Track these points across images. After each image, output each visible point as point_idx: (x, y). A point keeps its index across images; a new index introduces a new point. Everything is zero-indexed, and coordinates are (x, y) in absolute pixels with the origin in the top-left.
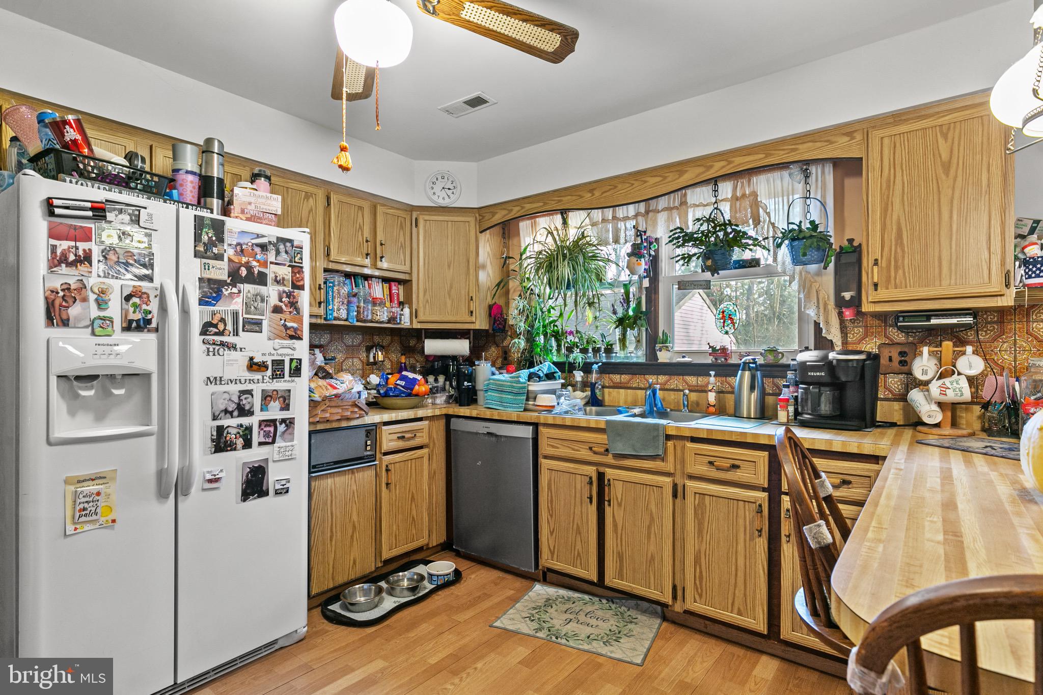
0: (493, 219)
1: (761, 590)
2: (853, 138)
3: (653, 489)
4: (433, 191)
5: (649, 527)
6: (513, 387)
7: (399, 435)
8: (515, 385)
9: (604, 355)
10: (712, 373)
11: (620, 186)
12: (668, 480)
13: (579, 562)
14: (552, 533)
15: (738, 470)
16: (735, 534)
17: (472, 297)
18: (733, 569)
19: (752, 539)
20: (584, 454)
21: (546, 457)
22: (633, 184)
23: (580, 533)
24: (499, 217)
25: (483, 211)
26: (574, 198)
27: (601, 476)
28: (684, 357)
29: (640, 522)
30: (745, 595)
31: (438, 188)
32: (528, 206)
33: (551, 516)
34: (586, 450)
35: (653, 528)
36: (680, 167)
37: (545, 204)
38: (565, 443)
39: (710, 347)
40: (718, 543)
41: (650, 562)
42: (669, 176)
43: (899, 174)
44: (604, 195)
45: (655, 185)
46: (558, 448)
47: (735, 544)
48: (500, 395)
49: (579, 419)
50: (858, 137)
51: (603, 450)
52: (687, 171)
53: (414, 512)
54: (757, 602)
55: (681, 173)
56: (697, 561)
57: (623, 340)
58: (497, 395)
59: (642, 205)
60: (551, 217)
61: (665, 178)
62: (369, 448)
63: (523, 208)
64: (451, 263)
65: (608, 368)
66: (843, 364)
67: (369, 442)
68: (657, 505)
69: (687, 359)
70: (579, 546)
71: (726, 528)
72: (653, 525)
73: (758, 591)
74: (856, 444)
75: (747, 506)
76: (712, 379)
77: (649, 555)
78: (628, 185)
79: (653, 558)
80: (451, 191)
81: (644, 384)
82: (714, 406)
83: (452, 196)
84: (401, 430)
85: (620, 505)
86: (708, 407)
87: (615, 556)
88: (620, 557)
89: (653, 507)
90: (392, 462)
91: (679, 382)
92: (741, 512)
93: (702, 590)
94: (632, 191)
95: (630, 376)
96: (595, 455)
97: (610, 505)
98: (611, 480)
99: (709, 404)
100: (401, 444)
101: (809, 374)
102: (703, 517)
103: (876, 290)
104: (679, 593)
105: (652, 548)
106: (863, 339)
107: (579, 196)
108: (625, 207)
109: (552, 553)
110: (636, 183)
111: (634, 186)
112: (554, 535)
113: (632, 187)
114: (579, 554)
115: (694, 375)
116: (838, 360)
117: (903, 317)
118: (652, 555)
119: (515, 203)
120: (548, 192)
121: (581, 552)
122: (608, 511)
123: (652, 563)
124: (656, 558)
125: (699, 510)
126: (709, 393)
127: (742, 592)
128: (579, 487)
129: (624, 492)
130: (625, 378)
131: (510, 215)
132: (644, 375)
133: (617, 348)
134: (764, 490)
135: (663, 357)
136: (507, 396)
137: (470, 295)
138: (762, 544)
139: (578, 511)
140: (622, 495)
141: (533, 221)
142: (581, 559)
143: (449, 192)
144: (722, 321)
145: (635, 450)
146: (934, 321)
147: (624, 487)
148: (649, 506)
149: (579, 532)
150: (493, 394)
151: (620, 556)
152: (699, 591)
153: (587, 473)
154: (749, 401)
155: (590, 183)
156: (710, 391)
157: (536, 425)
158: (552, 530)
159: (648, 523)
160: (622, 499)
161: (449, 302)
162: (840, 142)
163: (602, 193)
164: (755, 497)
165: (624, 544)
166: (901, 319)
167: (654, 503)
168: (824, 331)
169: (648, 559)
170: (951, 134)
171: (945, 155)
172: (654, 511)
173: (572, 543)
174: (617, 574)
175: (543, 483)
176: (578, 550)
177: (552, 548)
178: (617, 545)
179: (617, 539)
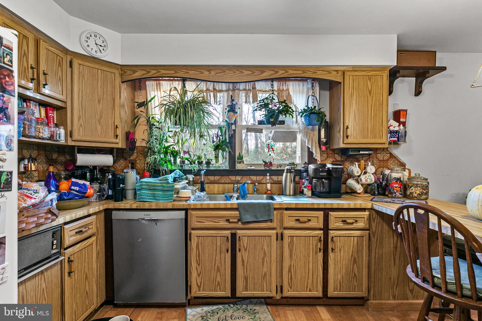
0: (134, 75)
1: (320, 277)
2: (338, 73)
3: (266, 238)
4: (87, 44)
5: (263, 259)
6: (164, 186)
7: (77, 230)
8: (165, 185)
9: (205, 165)
10: (268, 174)
11: (227, 72)
12: (274, 232)
13: (218, 287)
14: (199, 275)
15: (310, 222)
16: (308, 253)
17: (117, 126)
18: (307, 270)
19: (316, 253)
20: (223, 223)
21: (193, 229)
22: (235, 72)
23: (219, 271)
24: (138, 75)
25: (124, 68)
26: (197, 72)
27: (234, 236)
28: (251, 166)
29: (258, 257)
30: (313, 281)
31: (91, 42)
32: (163, 72)
33: (199, 265)
34: (224, 222)
35: (265, 259)
36: (262, 68)
37: (176, 72)
38: (209, 219)
39: (264, 162)
40: (300, 259)
41: (264, 277)
42: (255, 72)
43: (355, 92)
44: (218, 75)
45: (248, 75)
46: (204, 222)
47: (308, 258)
48: (153, 192)
49: (220, 204)
50: (340, 73)
51: (237, 220)
52: (265, 71)
53: (87, 288)
54: (318, 283)
55: (263, 72)
56: (290, 270)
57: (217, 157)
58: (151, 192)
59: (231, 85)
60: (171, 82)
61: (254, 73)
62: (55, 247)
63: (159, 72)
64: (100, 100)
65: (209, 173)
66: (335, 169)
67: (55, 242)
68: (268, 246)
69: (253, 168)
70: (219, 279)
71: (304, 251)
72: (265, 257)
73: (319, 278)
74: (359, 204)
75: (314, 239)
76: (268, 177)
77: (263, 273)
78: (232, 72)
79: (265, 275)
80: (103, 48)
81: (228, 181)
82: (270, 190)
83: (102, 51)
84: (78, 226)
85: (245, 250)
86: (267, 191)
87: (243, 278)
88: (245, 279)
89: (265, 248)
90: (72, 253)
91: (247, 179)
92: (311, 242)
93: (292, 285)
94: (235, 76)
95: (220, 177)
96: (230, 224)
97: (240, 251)
98: (241, 237)
99: (268, 190)
100: (79, 237)
101: (320, 174)
102: (292, 248)
103: (347, 138)
104: (279, 289)
105: (265, 269)
106: (326, 159)
107: (201, 72)
108: (220, 84)
109: (199, 287)
110: (237, 72)
111: (236, 73)
112: (201, 276)
113: (234, 74)
115: (255, 176)
116: (332, 168)
117: (351, 150)
118: (265, 273)
119: (153, 68)
120: (179, 66)
121: (220, 282)
122: (239, 255)
123: (265, 278)
124: (267, 275)
125: (291, 244)
126: (268, 184)
127: (311, 280)
128: (219, 244)
129: (248, 242)
130: (217, 178)
131: (148, 75)
132: (228, 176)
133: (214, 162)
134: (320, 229)
135: (239, 166)
136: (159, 193)
137: (116, 124)
138: (320, 255)
139: (218, 258)
140: (247, 244)
141: (158, 82)
142: (220, 286)
143: (101, 48)
144: (268, 149)
145: (257, 218)
146: (361, 152)
147: (249, 239)
148: (263, 248)
149: (218, 270)
150: (146, 192)
151: (246, 278)
152: (290, 285)
153: (225, 235)
154: (290, 187)
155: (209, 66)
156: (268, 183)
157: (186, 210)
158: (199, 273)
159: (262, 257)
160: (247, 246)
161: (99, 128)
162: (333, 74)
163: (216, 74)
164: (318, 234)
165: (248, 271)
166: (350, 151)
167: (266, 245)
168: (314, 155)
169: (263, 276)
170: (371, 80)
171: (370, 88)
172: (266, 249)
173: (214, 278)
174: (244, 289)
175: (193, 245)
176: (218, 281)
177: (199, 284)
178: (244, 273)
179: (244, 269)
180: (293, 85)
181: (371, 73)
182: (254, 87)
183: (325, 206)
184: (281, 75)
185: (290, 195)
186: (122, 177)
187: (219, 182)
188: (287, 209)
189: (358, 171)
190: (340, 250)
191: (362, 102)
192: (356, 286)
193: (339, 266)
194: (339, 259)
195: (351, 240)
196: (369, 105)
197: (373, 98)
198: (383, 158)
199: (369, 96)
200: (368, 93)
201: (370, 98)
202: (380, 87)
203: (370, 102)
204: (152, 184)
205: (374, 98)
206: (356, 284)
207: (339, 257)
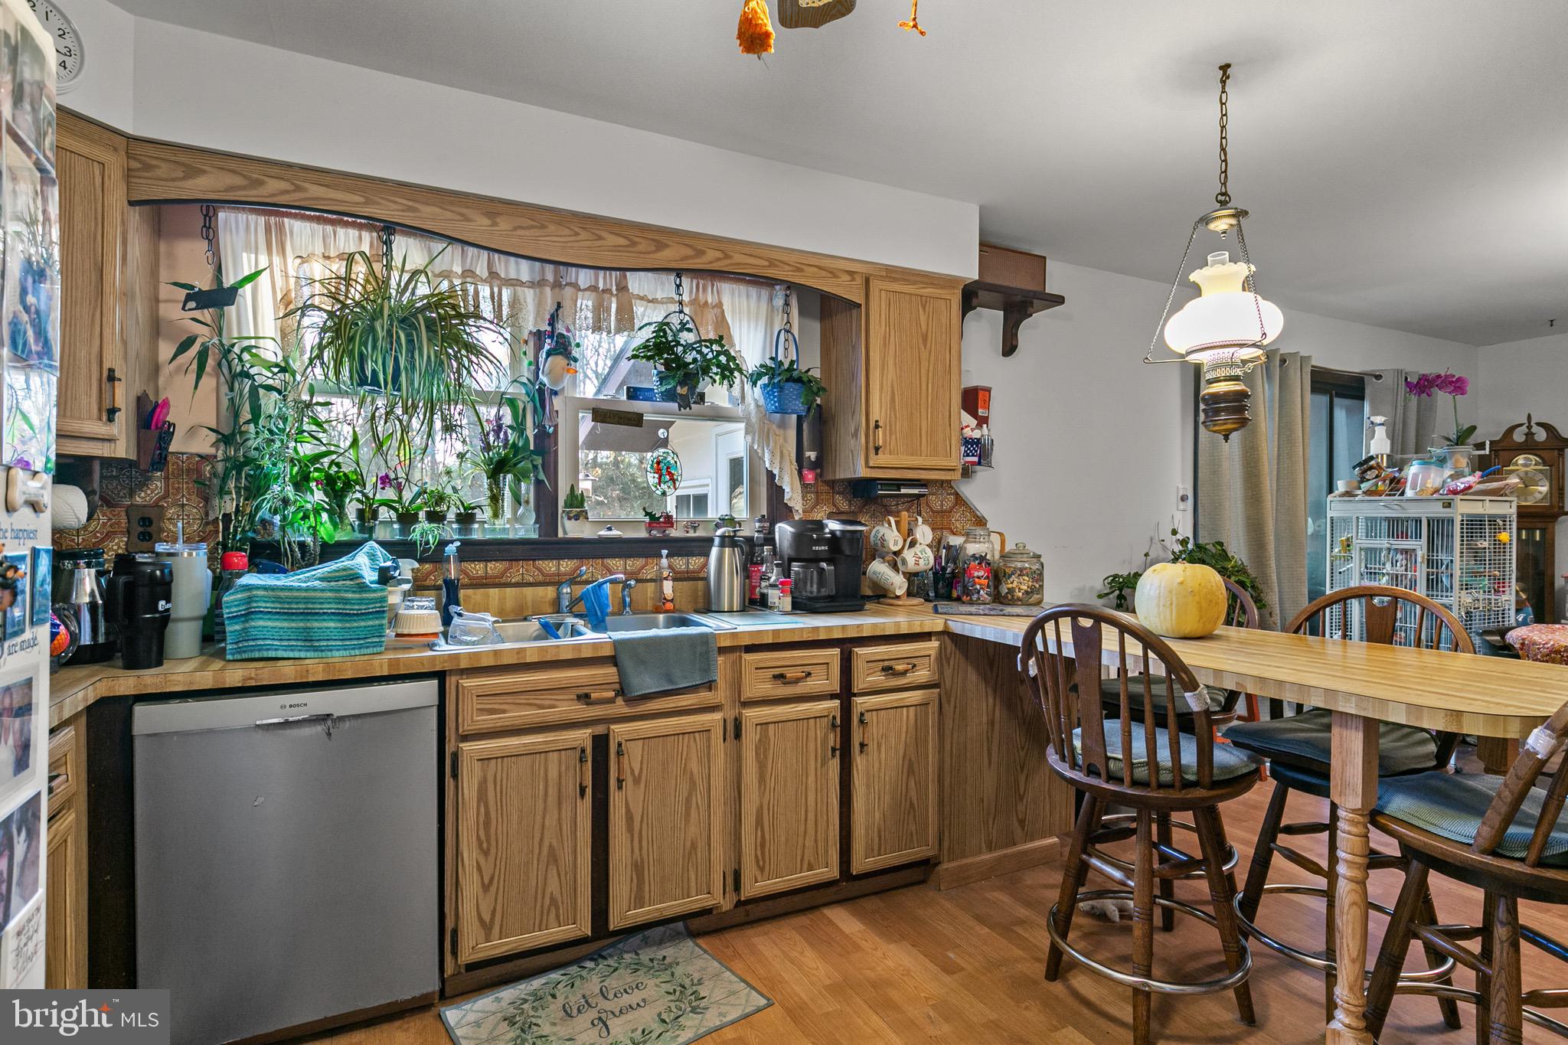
1: (834, 825)
2: (853, 280)
3: (695, 738)
5: (688, 800)
6: (346, 601)
8: (350, 595)
9: (455, 526)
10: (665, 552)
11: (552, 228)
12: (717, 716)
13: (553, 915)
14: (486, 888)
15: (808, 679)
16: (804, 765)
17: (111, 371)
18: (803, 812)
19: (824, 763)
20: (567, 708)
21: (465, 738)
22: (577, 234)
23: (556, 861)
24: (204, 185)
25: (139, 150)
26: (449, 215)
27: (601, 743)
28: (610, 529)
29: (673, 797)
30: (816, 840)
32: (315, 191)
33: (486, 853)
34: (570, 703)
35: (694, 799)
36: (660, 236)
37: (368, 202)
38: (522, 699)
39: (647, 514)
40: (785, 785)
41: (690, 854)
42: (640, 243)
43: (892, 334)
44: (520, 232)
45: (616, 248)
46: (504, 712)
47: (804, 779)
48: (301, 624)
50: (859, 280)
51: (612, 694)
52: (668, 246)
54: (830, 843)
55: (660, 246)
56: (759, 822)
57: (495, 499)
58: (294, 625)
59: (549, 269)
60: (329, 228)
61: (634, 244)
63: (298, 189)
65: (471, 551)
66: (848, 535)
68: (700, 761)
69: (615, 533)
70: (553, 886)
71: (795, 761)
72: (694, 793)
73: (831, 828)
74: (919, 623)
75: (818, 723)
76: (664, 562)
77: (688, 844)
78: (567, 232)
79: (694, 846)
80: (58, 59)
81: (533, 576)
82: (672, 601)
85: (637, 781)
86: (664, 604)
87: (629, 867)
88: (637, 871)
89: (694, 766)
91: (595, 568)
92: (812, 734)
93: (764, 862)
94: (576, 244)
95: (506, 564)
96: (591, 707)
97: (620, 788)
98: (623, 742)
99: (665, 599)
101: (814, 548)
102: (766, 757)
103: (877, 454)
104: (730, 880)
105: (693, 830)
106: (814, 507)
107: (462, 215)
108: (512, 259)
109: (487, 928)
110: (583, 235)
111: (579, 238)
112: (493, 889)
113: (573, 238)
114: (552, 899)
115: (620, 557)
116: (843, 532)
117: (881, 484)
118: (692, 840)
119: (275, 171)
120: (384, 181)
121: (558, 897)
122: (616, 799)
123: (694, 856)
124: (699, 847)
125: (762, 746)
126: (665, 582)
127: (813, 838)
128: (553, 773)
129: (645, 757)
130: (494, 568)
131: (248, 192)
132: (534, 560)
133: (485, 515)
134: (833, 697)
135: (571, 529)
136: (325, 624)
137: (106, 365)
138: (835, 765)
139: (551, 821)
140: (642, 763)
142: (557, 908)
144: (657, 476)
145: (671, 681)
146: (903, 491)
147: (646, 748)
148: (688, 767)
149: (553, 857)
150: (270, 624)
151: (638, 868)
152: (761, 863)
153: (576, 744)
154: (731, 589)
155: (492, 200)
156: (666, 579)
157: (441, 676)
158: (486, 882)
159: (685, 794)
160: (641, 769)
162: (842, 279)
163: (515, 229)
164: (828, 708)
165: (644, 843)
166: (879, 487)
167: (696, 758)
168: (787, 497)
169: (687, 851)
170: (927, 308)
171: (924, 327)
172: (695, 771)
173: (537, 887)
174: (632, 901)
175: (466, 791)
176: (552, 894)
177: (487, 917)
178: (632, 852)
179: (632, 841)
180: (733, 294)
181: (926, 290)
182: (624, 284)
183: (843, 633)
184: (711, 262)
185: (731, 611)
186: (162, 572)
187: (503, 580)
188: (751, 649)
189: (897, 538)
190: (879, 745)
191: (907, 362)
192: (914, 832)
193: (876, 791)
194: (875, 769)
195: (902, 714)
196: (923, 371)
197: (930, 354)
198: (942, 505)
199: (922, 347)
200: (921, 341)
201: (924, 355)
202: (944, 330)
203: (925, 364)
204: (296, 594)
205: (933, 353)
206: (914, 828)
207: (876, 765)
